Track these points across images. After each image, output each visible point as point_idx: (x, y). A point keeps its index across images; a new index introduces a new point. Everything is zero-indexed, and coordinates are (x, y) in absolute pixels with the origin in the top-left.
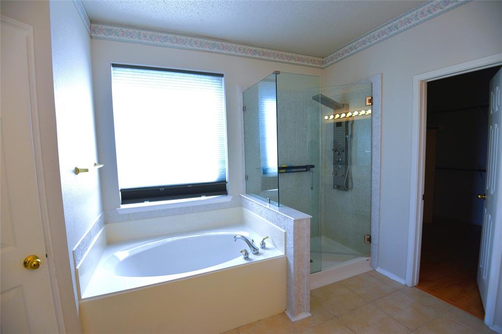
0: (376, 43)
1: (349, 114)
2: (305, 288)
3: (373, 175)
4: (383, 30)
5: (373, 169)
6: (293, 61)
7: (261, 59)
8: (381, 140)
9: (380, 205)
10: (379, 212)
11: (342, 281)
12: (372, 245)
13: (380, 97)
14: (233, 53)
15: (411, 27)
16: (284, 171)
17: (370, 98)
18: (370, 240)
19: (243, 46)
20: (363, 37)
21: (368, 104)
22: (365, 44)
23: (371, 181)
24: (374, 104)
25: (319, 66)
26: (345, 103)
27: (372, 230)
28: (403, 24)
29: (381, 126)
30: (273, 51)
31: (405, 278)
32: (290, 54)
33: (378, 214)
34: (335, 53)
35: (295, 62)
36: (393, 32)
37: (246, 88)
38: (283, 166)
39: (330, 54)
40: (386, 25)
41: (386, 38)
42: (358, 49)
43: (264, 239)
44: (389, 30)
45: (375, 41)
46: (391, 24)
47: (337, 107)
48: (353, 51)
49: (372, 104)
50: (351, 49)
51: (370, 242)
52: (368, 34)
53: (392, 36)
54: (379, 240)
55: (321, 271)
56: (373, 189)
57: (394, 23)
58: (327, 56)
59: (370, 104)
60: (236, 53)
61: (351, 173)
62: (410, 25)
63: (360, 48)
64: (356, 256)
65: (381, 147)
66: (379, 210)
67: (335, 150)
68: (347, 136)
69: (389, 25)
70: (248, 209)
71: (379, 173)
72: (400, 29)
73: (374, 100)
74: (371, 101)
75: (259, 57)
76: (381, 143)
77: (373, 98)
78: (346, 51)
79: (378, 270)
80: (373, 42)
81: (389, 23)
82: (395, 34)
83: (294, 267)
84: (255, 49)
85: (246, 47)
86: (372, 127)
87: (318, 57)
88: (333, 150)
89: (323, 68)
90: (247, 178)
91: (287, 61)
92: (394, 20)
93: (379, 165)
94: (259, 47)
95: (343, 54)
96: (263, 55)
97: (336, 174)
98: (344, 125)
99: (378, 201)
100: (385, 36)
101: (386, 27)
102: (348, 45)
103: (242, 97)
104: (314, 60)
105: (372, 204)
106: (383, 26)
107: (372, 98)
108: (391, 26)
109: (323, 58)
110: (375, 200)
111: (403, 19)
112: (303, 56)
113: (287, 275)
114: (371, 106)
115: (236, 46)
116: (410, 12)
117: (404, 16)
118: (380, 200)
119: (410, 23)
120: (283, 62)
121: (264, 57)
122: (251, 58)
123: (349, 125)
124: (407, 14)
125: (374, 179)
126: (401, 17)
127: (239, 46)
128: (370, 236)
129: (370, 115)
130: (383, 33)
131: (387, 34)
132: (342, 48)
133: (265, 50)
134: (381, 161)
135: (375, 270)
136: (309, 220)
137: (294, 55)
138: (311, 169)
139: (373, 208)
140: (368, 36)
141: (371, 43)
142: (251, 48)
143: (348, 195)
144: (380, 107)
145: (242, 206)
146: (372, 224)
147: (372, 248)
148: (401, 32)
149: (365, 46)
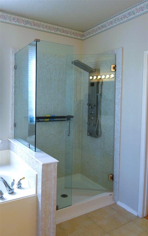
0: (119, 24)
1: (99, 77)
2: (52, 223)
3: (115, 126)
4: (124, 15)
5: (116, 121)
6: (59, 33)
7: (32, 28)
8: (121, 99)
9: (120, 150)
10: (120, 156)
11: (88, 214)
12: (114, 183)
13: (121, 65)
14: (8, 21)
15: (143, 14)
16: (48, 120)
17: (114, 66)
18: (112, 178)
19: (17, 17)
20: (111, 18)
21: (113, 70)
22: (112, 24)
23: (114, 131)
24: (117, 70)
25: (79, 38)
26: (97, 68)
27: (114, 170)
28: (138, 11)
29: (122, 88)
30: (43, 23)
31: (137, 210)
32: (57, 27)
33: (119, 157)
34: (91, 29)
35: (60, 33)
36: (131, 17)
37: (18, 50)
38: (46, 116)
39: (88, 30)
40: (127, 11)
41: (127, 21)
42: (108, 27)
43: (21, 180)
44: (129, 15)
45: (119, 22)
46: (130, 10)
47: (91, 71)
48: (104, 29)
49: (115, 71)
50: (102, 27)
51: (113, 180)
52: (114, 17)
53: (131, 19)
54: (119, 178)
55: (71, 205)
56: (116, 137)
57: (132, 10)
58: (86, 31)
59: (114, 70)
60: (10, 22)
61: (100, 123)
62: (142, 12)
63: (109, 27)
64: (103, 191)
65: (121, 104)
66: (120, 154)
67: (89, 105)
68: (98, 94)
69: (129, 11)
70: (13, 152)
71: (120, 124)
72: (136, 15)
73: (117, 68)
74: (115, 68)
75: (30, 26)
76: (121, 101)
77: (117, 66)
78: (99, 28)
79: (119, 203)
80: (117, 23)
81: (129, 10)
82: (132, 18)
83: (41, 205)
84: (27, 19)
85: (20, 17)
86: (115, 88)
87: (79, 31)
88: (88, 104)
89: (83, 40)
90: (15, 125)
91: (53, 32)
92: (133, 8)
93: (120, 118)
94: (30, 19)
95: (97, 30)
96: (34, 26)
97: (89, 124)
98: (95, 85)
99: (119, 147)
100: (126, 19)
101: (127, 12)
102: (101, 23)
103: (14, 57)
104: (76, 33)
105: (115, 149)
106: (125, 12)
107: (115, 66)
108: (130, 12)
109: (83, 32)
110: (117, 146)
111: (138, 7)
112: (67, 29)
113: (37, 212)
114: (115, 72)
115: (11, 16)
116: (143, 2)
117: (139, 5)
118: (120, 146)
119: (143, 10)
120: (51, 33)
121: (34, 27)
122: (23, 27)
123: (100, 85)
124: (141, 4)
125: (116, 129)
126: (137, 6)
127: (13, 16)
128: (113, 175)
129: (114, 79)
130: (125, 16)
131: (128, 18)
132: (96, 26)
133: (35, 22)
134: (121, 115)
135: (116, 203)
136: (57, 164)
137: (60, 27)
138: (71, 119)
139: (115, 152)
140: (114, 18)
141: (116, 24)
142: (24, 19)
143: (98, 141)
144: (121, 73)
145: (10, 149)
146: (114, 165)
147: (114, 185)
148: (137, 17)
149: (112, 25)
